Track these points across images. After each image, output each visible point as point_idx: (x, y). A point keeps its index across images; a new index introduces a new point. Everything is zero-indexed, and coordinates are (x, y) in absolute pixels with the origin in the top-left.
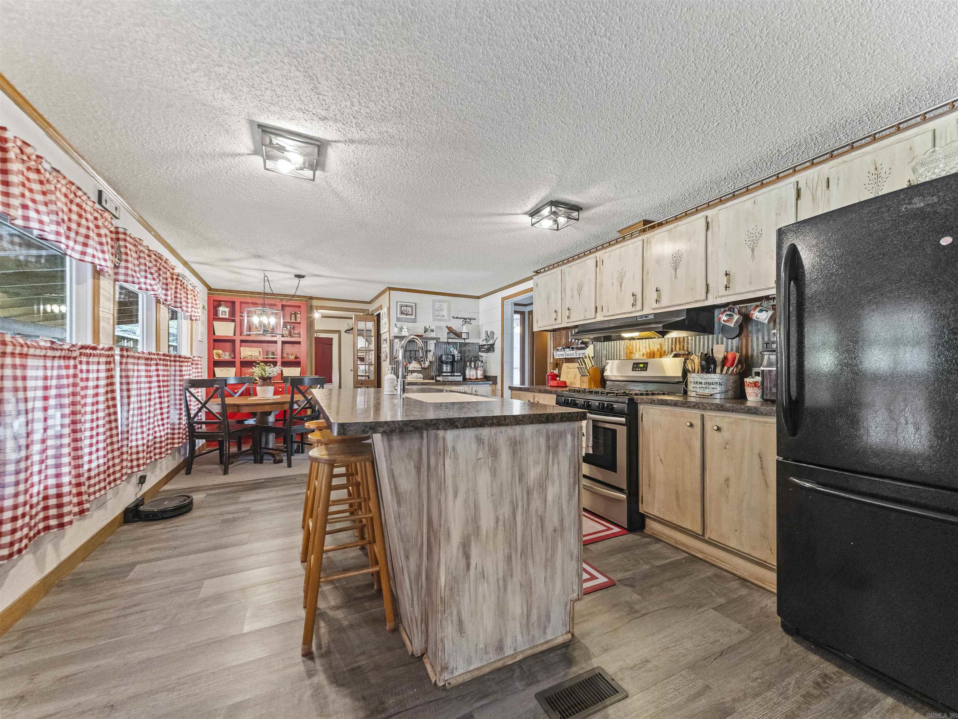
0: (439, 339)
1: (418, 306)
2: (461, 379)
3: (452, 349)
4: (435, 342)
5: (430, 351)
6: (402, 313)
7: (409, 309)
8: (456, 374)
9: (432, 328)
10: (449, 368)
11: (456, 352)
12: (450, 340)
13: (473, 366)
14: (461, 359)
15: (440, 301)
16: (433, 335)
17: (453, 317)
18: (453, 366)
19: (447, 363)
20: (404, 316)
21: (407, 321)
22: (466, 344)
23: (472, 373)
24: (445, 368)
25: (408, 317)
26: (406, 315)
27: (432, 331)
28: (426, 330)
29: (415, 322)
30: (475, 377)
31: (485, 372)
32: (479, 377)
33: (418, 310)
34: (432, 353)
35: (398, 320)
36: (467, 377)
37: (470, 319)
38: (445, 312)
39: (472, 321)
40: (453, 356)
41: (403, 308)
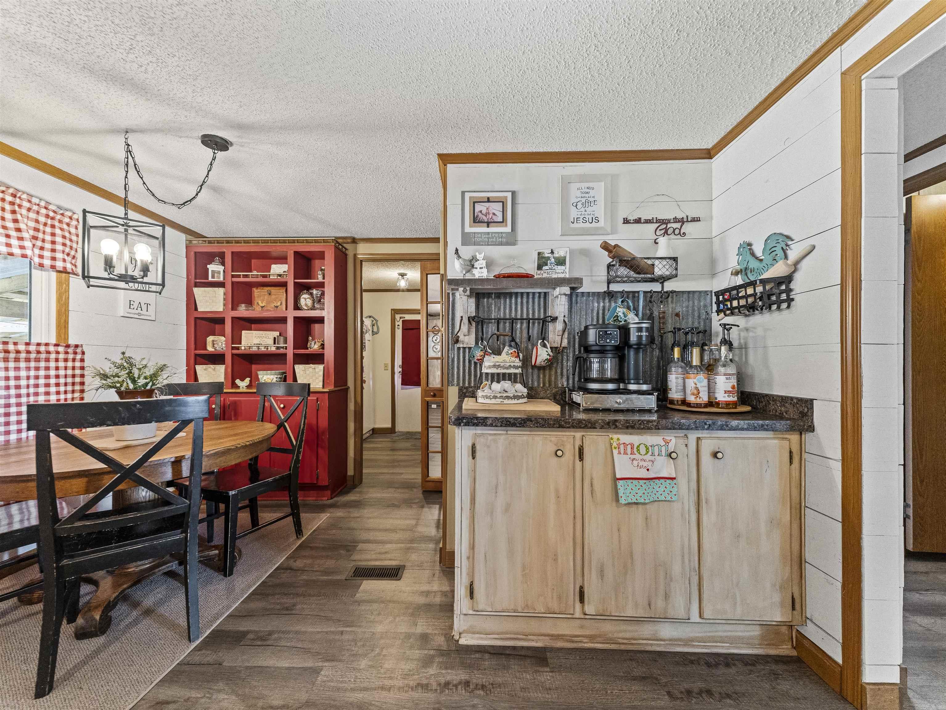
0: (579, 281)
1: (520, 199)
2: (651, 401)
3: (620, 311)
4: (566, 290)
5: (555, 319)
6: (476, 220)
7: (496, 208)
8: (632, 387)
9: (560, 253)
10: (610, 367)
11: (632, 319)
12: (615, 287)
13: (696, 361)
14: (651, 340)
15: (583, 178)
16: (561, 272)
17: (626, 221)
18: (622, 359)
19: (602, 352)
20: (483, 229)
21: (491, 241)
22: (667, 296)
23: (691, 383)
24: (595, 366)
25: (493, 229)
26: (488, 224)
27: (561, 262)
28: (542, 262)
29: (512, 242)
30: (704, 398)
31: (741, 378)
32: (721, 397)
33: (521, 210)
34: (559, 326)
35: (467, 239)
36: (674, 394)
37: (682, 221)
38: (599, 210)
39: (688, 228)
40: (625, 330)
41: (478, 207)
